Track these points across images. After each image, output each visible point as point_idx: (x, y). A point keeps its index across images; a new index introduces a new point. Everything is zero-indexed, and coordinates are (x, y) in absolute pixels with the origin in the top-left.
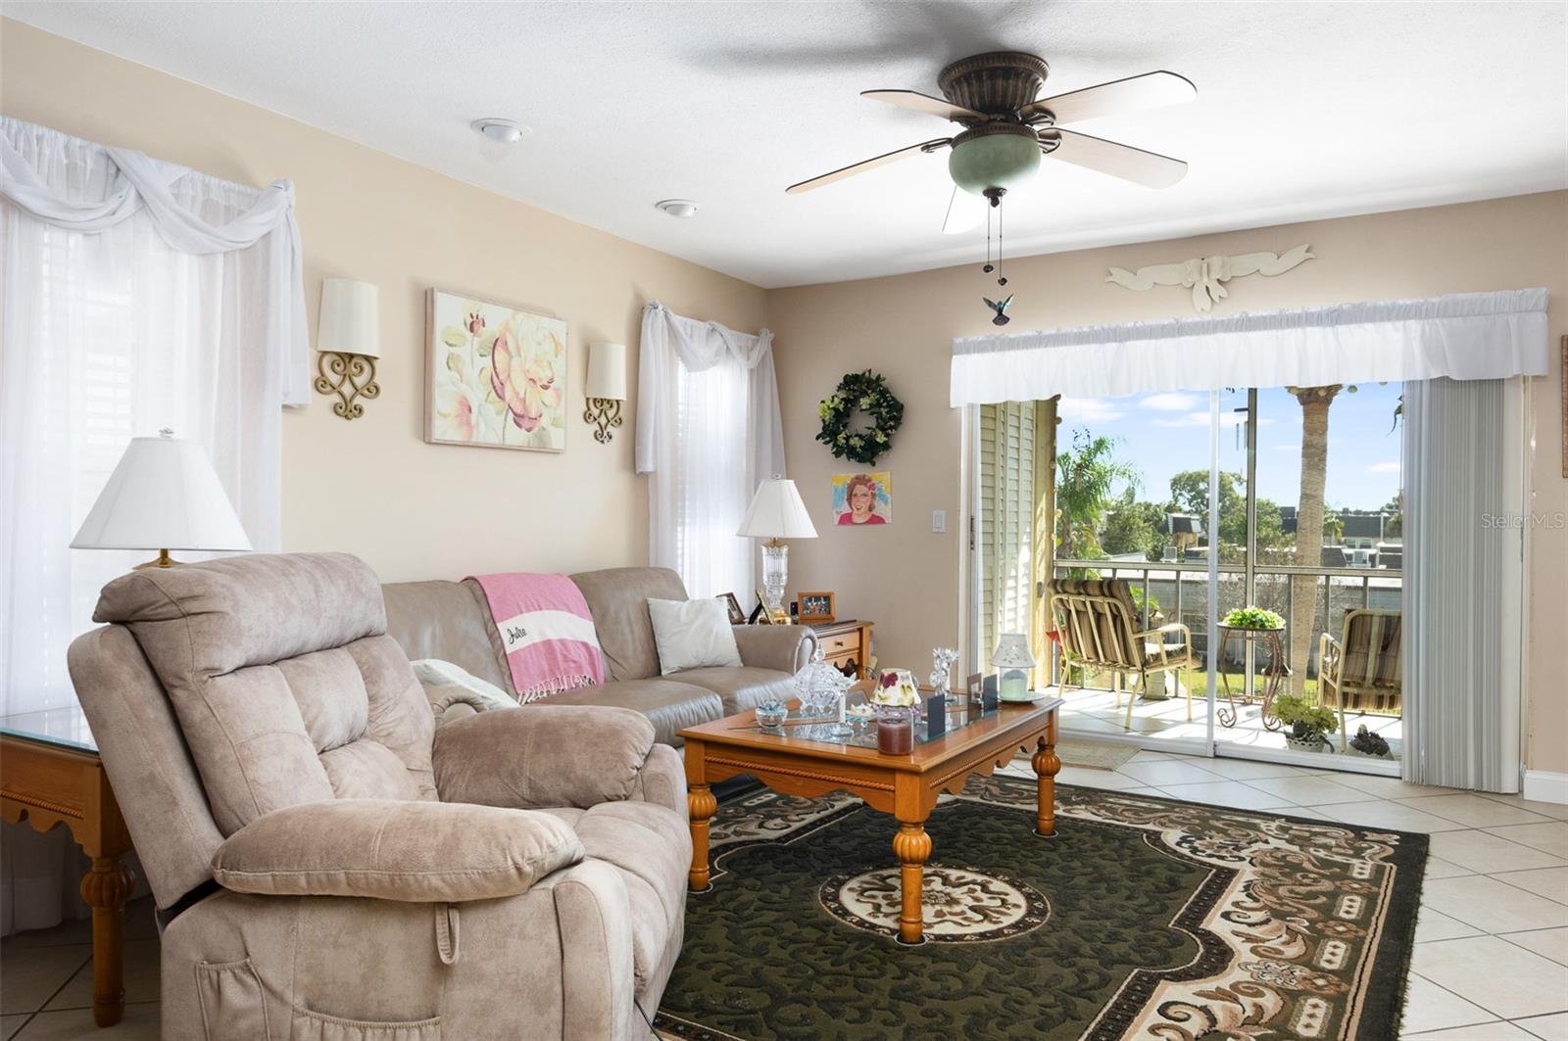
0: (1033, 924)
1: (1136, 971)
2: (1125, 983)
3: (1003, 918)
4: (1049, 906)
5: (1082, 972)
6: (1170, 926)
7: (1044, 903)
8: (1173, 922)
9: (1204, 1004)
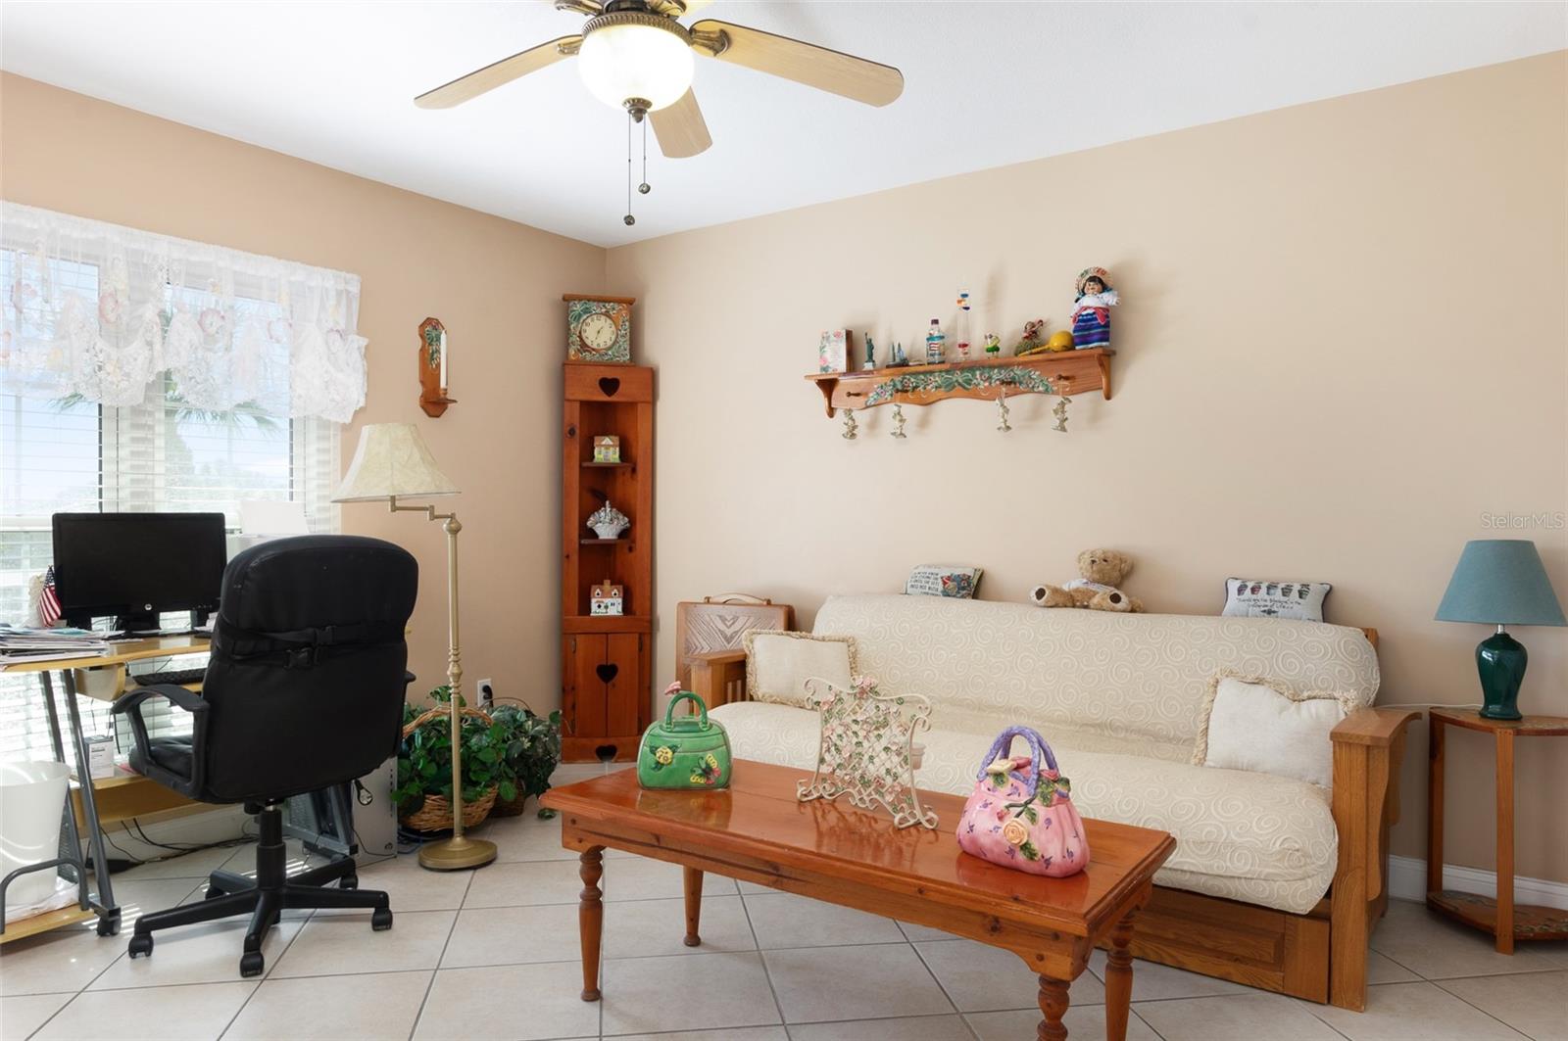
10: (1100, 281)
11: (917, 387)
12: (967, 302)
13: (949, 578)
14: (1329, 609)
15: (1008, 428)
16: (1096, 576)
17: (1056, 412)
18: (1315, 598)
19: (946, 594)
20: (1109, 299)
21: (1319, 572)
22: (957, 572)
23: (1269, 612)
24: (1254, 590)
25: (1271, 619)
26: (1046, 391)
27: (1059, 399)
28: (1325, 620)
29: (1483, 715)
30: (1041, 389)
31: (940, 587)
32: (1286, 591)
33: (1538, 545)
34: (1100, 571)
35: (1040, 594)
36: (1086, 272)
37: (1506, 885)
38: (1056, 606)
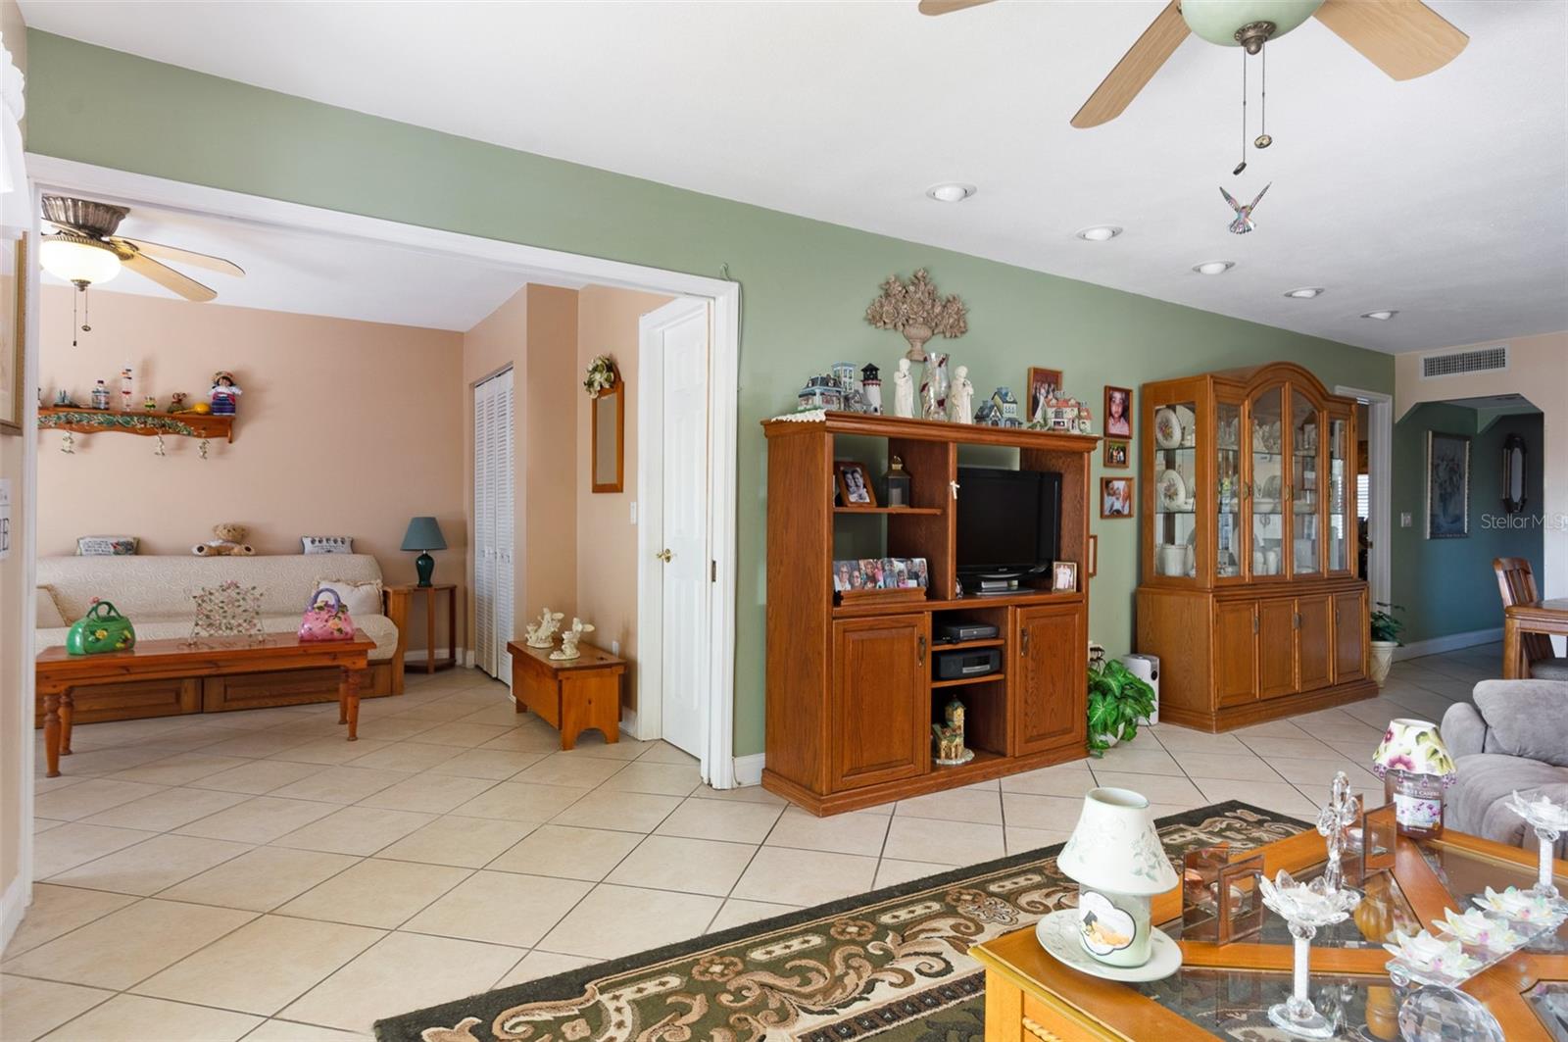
10: (229, 380)
11: (80, 421)
12: (130, 374)
13: (117, 544)
14: (355, 547)
15: (163, 454)
16: (230, 538)
17: (201, 448)
18: (348, 543)
19: (117, 553)
20: (234, 390)
21: (349, 534)
22: (122, 540)
23: (329, 551)
24: (320, 542)
25: (330, 555)
26: (189, 434)
27: (201, 440)
28: (354, 553)
29: (418, 586)
30: (185, 433)
31: (112, 549)
32: (335, 541)
33: (437, 519)
34: (234, 536)
35: (201, 549)
36: (220, 373)
37: (431, 654)
38: (211, 555)
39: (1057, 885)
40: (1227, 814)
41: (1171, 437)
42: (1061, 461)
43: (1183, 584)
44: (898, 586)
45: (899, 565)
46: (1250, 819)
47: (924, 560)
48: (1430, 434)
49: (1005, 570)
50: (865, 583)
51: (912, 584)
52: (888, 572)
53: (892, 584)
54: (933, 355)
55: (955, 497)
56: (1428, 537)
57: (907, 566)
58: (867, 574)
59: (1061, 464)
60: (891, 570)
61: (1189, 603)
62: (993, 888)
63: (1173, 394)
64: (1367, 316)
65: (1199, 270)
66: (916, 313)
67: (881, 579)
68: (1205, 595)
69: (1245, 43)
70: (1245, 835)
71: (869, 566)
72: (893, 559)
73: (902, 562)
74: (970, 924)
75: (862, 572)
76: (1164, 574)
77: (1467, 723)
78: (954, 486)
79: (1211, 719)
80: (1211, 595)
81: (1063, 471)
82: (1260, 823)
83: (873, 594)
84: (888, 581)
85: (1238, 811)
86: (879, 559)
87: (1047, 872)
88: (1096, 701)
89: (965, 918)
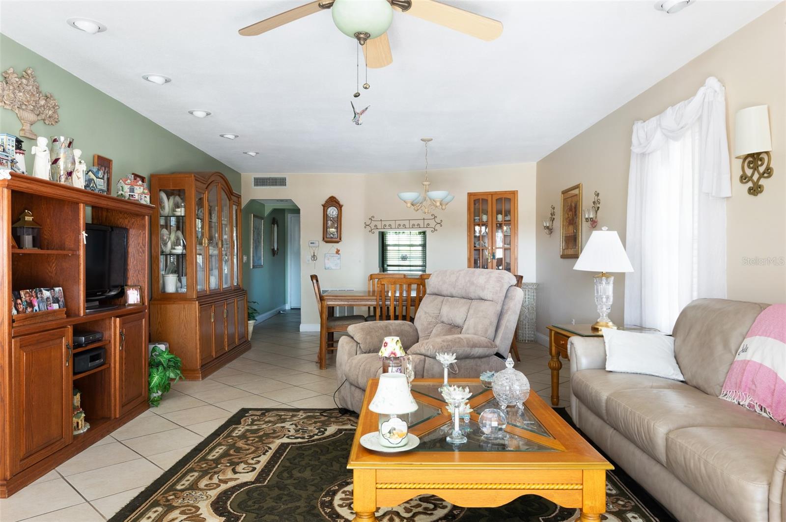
0: (325, 496)
1: (266, 483)
2: (270, 476)
3: (343, 496)
4: (321, 510)
5: (291, 477)
6: (244, 515)
7: (326, 513)
8: (242, 518)
9: (236, 475)
39: (210, 473)
40: (246, 415)
41: (164, 209)
42: (126, 221)
43: (176, 298)
44: (47, 309)
45: (46, 294)
46: (257, 414)
47: (61, 288)
48: (252, 215)
49: (100, 293)
50: (26, 308)
51: (56, 306)
52: (40, 299)
53: (43, 307)
54: (62, 139)
55: (85, 243)
56: (252, 267)
57: (51, 294)
58: (26, 301)
59: (126, 223)
60: (42, 297)
61: (184, 308)
62: (179, 487)
63: (171, 183)
64: (246, 153)
65: (192, 113)
66: (28, 101)
67: (36, 304)
68: (194, 302)
69: (359, 39)
70: (263, 421)
71: (27, 295)
72: (42, 289)
73: (48, 290)
74: (189, 508)
75: (23, 300)
76: (164, 292)
77: (351, 344)
78: (84, 235)
79: (199, 373)
80: (197, 302)
81: (128, 227)
82: (263, 414)
83: (34, 316)
84: (40, 306)
85: (250, 412)
86: (32, 289)
87: (197, 469)
88: (153, 372)
89: (182, 506)
